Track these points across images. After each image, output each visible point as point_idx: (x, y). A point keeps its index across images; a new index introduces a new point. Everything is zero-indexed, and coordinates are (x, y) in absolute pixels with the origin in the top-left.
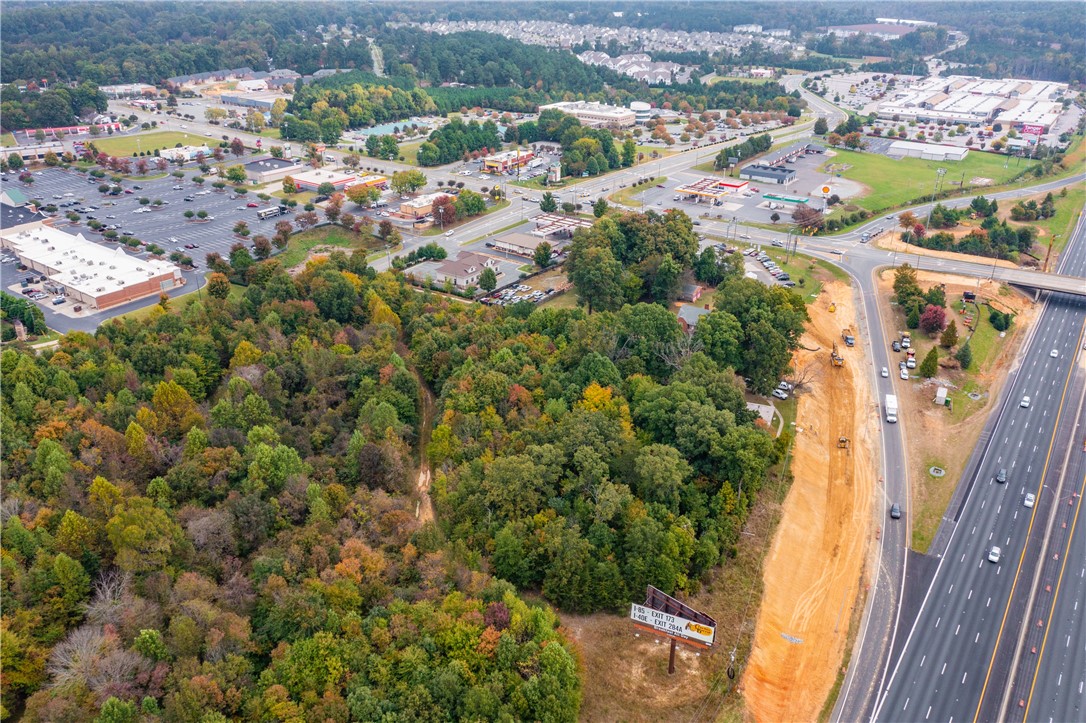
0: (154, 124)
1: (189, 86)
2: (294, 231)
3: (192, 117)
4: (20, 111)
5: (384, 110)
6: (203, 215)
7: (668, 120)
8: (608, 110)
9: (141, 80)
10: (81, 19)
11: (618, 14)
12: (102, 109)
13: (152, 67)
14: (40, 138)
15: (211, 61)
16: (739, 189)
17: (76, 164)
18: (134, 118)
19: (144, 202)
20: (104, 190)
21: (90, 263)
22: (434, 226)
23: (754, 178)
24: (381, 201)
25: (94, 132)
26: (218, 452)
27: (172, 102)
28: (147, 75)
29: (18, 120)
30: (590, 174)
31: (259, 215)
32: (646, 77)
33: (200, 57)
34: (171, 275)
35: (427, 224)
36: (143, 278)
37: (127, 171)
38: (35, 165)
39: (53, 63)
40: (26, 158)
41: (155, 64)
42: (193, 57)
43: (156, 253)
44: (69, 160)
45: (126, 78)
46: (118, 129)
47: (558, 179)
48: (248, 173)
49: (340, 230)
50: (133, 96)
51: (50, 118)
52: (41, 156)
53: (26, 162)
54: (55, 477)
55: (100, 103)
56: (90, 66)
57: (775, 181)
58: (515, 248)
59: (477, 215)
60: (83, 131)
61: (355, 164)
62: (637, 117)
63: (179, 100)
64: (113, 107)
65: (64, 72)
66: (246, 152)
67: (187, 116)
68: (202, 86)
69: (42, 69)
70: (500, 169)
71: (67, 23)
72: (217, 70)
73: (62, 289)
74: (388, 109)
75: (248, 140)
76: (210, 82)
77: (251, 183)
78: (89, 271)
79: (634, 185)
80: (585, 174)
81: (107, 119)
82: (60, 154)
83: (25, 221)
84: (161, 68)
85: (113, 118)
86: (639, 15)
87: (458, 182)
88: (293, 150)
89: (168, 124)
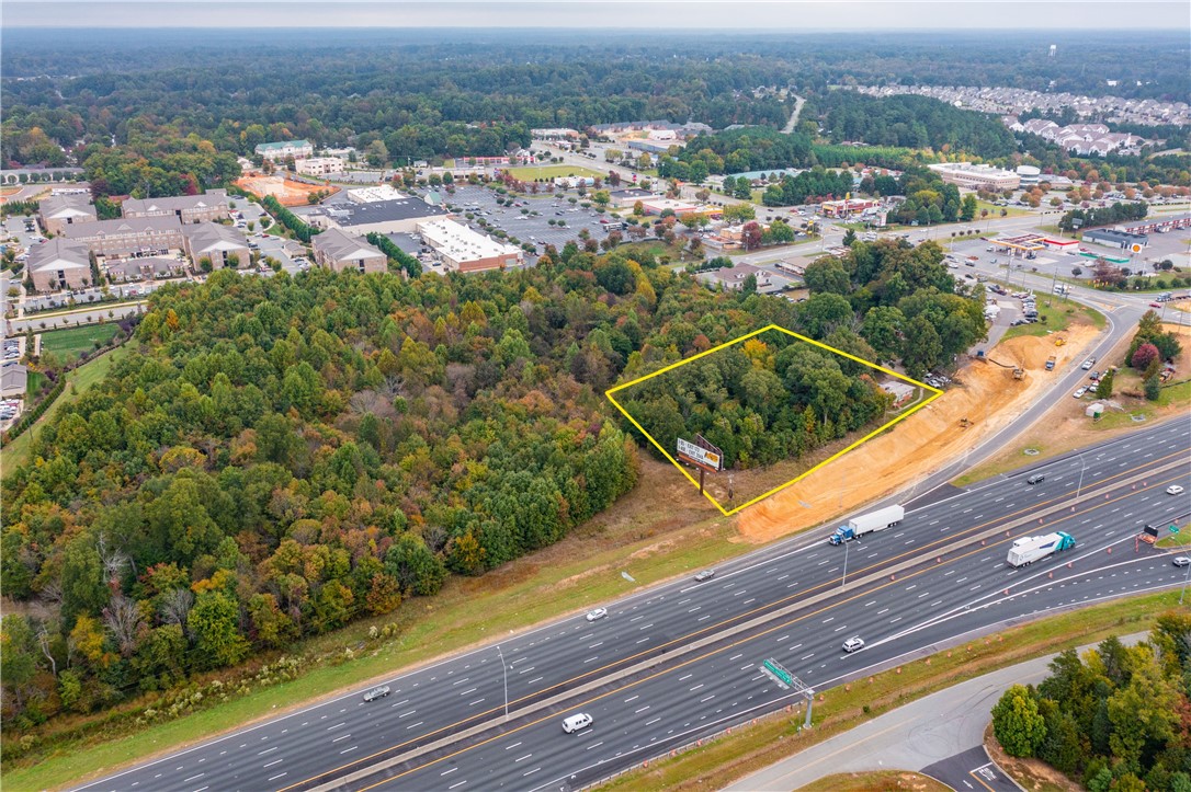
0: (561, 159)
1: (609, 133)
2: (624, 240)
3: (594, 156)
4: (464, 142)
5: (762, 159)
6: (561, 224)
7: (1060, 187)
8: (991, 172)
9: (569, 125)
10: (546, 75)
11: (1112, 83)
12: (525, 146)
13: (581, 115)
14: (472, 164)
15: (634, 112)
16: (1064, 247)
17: (491, 184)
18: (548, 154)
19: (525, 212)
20: (500, 202)
21: (466, 243)
22: (741, 248)
23: (1097, 240)
24: (708, 227)
25: (513, 162)
26: (483, 339)
27: (585, 144)
28: (575, 122)
29: (461, 150)
30: (920, 223)
31: (605, 228)
32: (1077, 146)
33: (624, 108)
34: (515, 256)
35: (735, 246)
36: (496, 255)
37: (523, 191)
38: (461, 182)
39: (504, 109)
40: (456, 177)
41: (585, 113)
42: (618, 108)
43: (514, 242)
44: (486, 180)
45: (557, 123)
46: (532, 162)
47: (883, 224)
48: (612, 198)
49: (663, 244)
50: (556, 138)
51: (486, 150)
52: (467, 176)
53: (456, 180)
54: (387, 336)
55: (525, 142)
56: (531, 112)
57: (1118, 245)
58: (795, 269)
59: (786, 245)
60: (505, 161)
61: (705, 199)
62: (1022, 181)
63: (592, 143)
64: (536, 146)
65: (511, 116)
66: (621, 183)
67: (590, 155)
68: (620, 134)
69: (495, 114)
70: (835, 212)
71: (533, 78)
72: (639, 120)
73: (442, 258)
74: (766, 159)
75: (626, 175)
76: (629, 131)
77: (613, 207)
78: (462, 247)
79: (954, 235)
80: (915, 223)
81: (527, 153)
82: (480, 176)
83: (435, 214)
84: (589, 117)
85: (532, 153)
86: (1139, 83)
87: (784, 217)
88: (661, 185)
89: (572, 159)
